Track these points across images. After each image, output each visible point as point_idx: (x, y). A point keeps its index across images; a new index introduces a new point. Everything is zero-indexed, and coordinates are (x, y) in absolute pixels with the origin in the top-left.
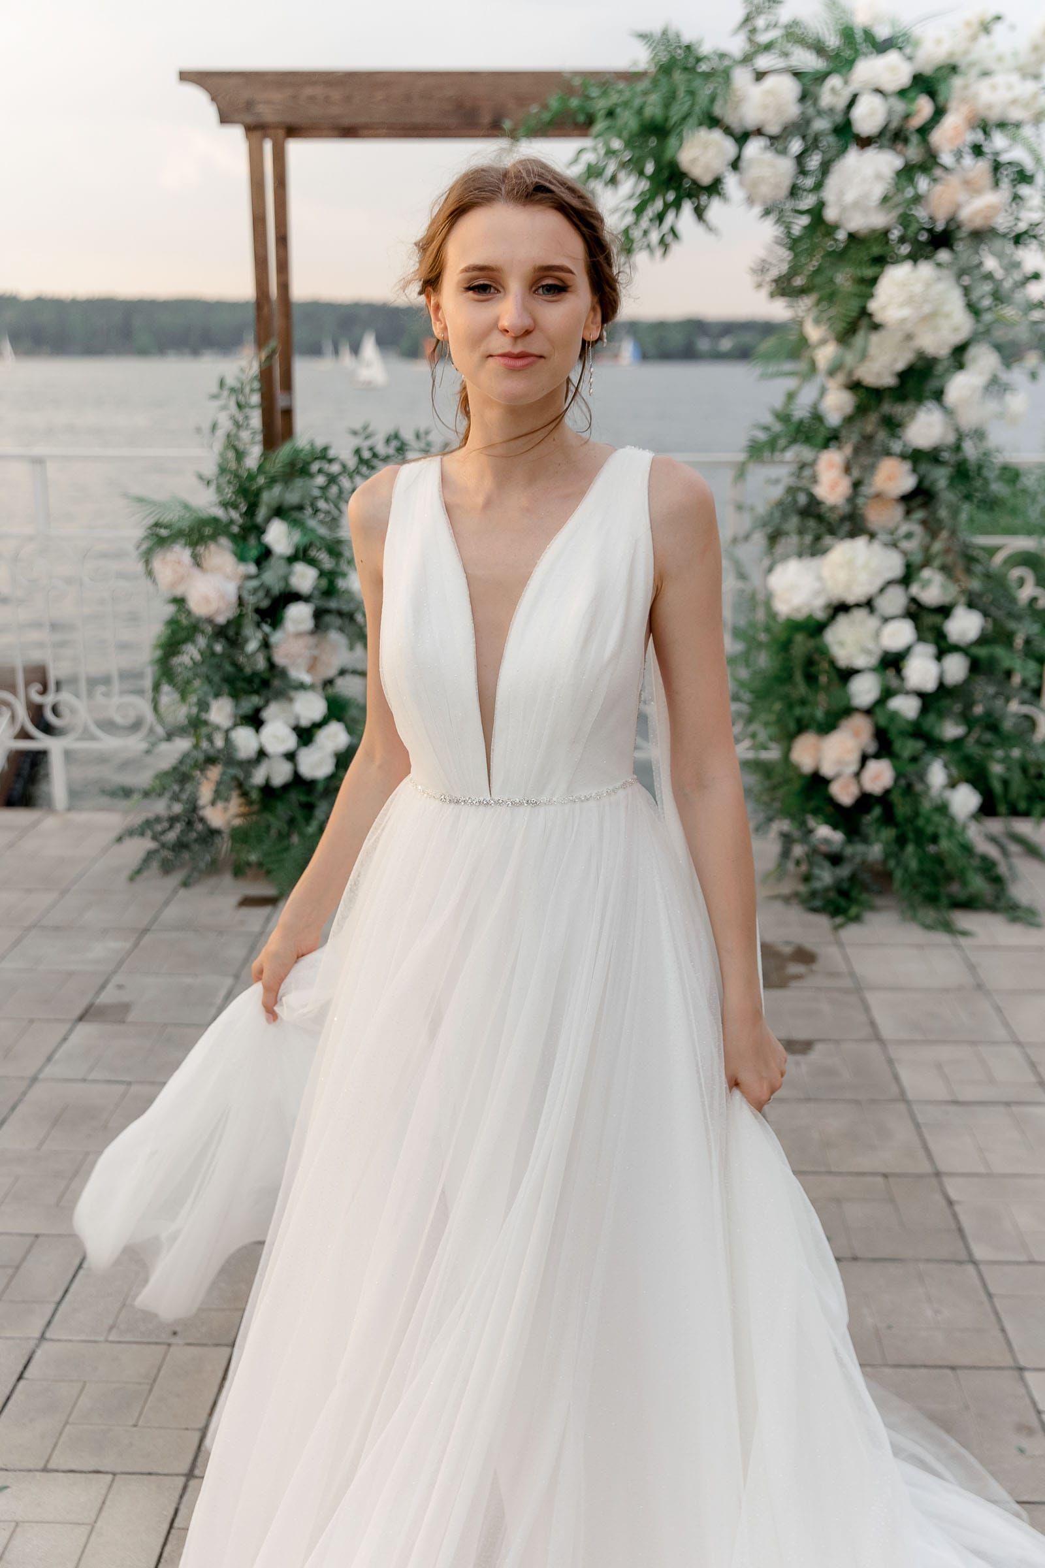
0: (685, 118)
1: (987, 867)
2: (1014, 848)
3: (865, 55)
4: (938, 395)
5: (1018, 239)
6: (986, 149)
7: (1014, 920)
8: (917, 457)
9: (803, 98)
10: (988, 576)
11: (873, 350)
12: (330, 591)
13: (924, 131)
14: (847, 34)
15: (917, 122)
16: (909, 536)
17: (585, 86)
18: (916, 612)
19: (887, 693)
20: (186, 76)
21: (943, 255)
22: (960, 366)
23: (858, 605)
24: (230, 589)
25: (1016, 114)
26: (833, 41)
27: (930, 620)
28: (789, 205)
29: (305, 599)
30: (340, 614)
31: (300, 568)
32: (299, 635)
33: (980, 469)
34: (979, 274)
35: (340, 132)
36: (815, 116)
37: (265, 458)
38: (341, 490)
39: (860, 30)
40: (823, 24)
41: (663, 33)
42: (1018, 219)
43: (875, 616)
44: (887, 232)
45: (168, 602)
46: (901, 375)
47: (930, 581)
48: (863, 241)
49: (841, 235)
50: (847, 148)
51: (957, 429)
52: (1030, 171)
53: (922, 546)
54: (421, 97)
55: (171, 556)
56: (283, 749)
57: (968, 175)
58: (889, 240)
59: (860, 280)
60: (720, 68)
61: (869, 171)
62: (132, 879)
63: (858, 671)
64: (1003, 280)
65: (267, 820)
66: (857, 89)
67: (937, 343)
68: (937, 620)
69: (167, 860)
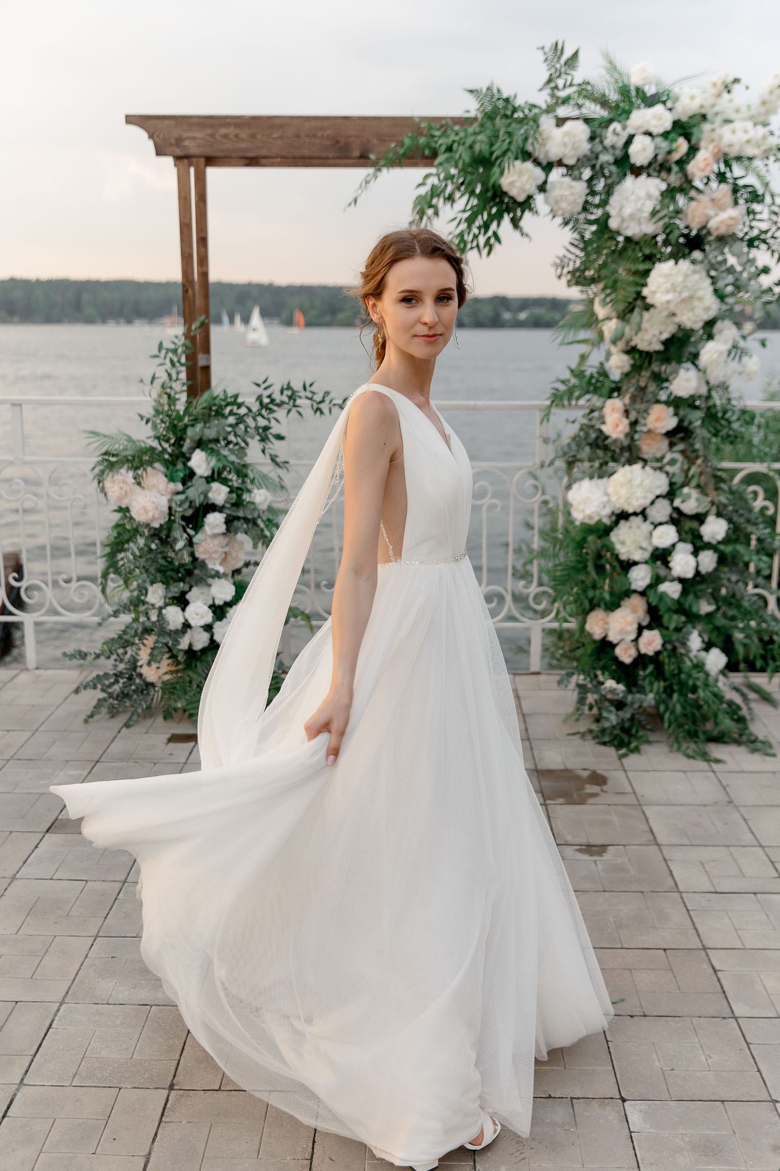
0: (504, 153)
1: (733, 710)
2: (752, 696)
3: (639, 107)
4: (694, 358)
5: (751, 243)
6: (728, 175)
7: (754, 751)
8: (676, 403)
9: (592, 138)
10: (732, 492)
11: (645, 325)
12: (238, 504)
13: (682, 163)
14: (624, 91)
15: (676, 156)
16: (673, 462)
17: (430, 128)
18: (678, 519)
19: (657, 580)
20: (131, 120)
21: (697, 255)
22: (710, 337)
23: (635, 514)
24: (164, 502)
25: (750, 151)
26: (614, 97)
27: (688, 525)
28: (582, 217)
29: (220, 509)
30: (247, 521)
31: (215, 485)
32: (215, 536)
33: (725, 412)
34: (723, 268)
35: (246, 161)
36: (601, 152)
37: (189, 403)
38: (246, 427)
39: (633, 89)
40: (605, 84)
41: (488, 89)
42: (751, 228)
43: (648, 522)
44: (655, 237)
45: (115, 511)
46: (666, 343)
47: (689, 496)
48: (637, 243)
49: (621, 239)
50: (625, 175)
51: (708, 383)
52: (760, 192)
53: (682, 470)
54: (308, 136)
55: (118, 477)
56: (202, 622)
57: (715, 196)
58: (656, 243)
59: (636, 273)
60: (531, 115)
61: (642, 193)
62: (86, 721)
63: (635, 563)
64: (741, 272)
65: (189, 676)
66: (632, 132)
67: (692, 319)
68: (694, 524)
69: (113, 707)
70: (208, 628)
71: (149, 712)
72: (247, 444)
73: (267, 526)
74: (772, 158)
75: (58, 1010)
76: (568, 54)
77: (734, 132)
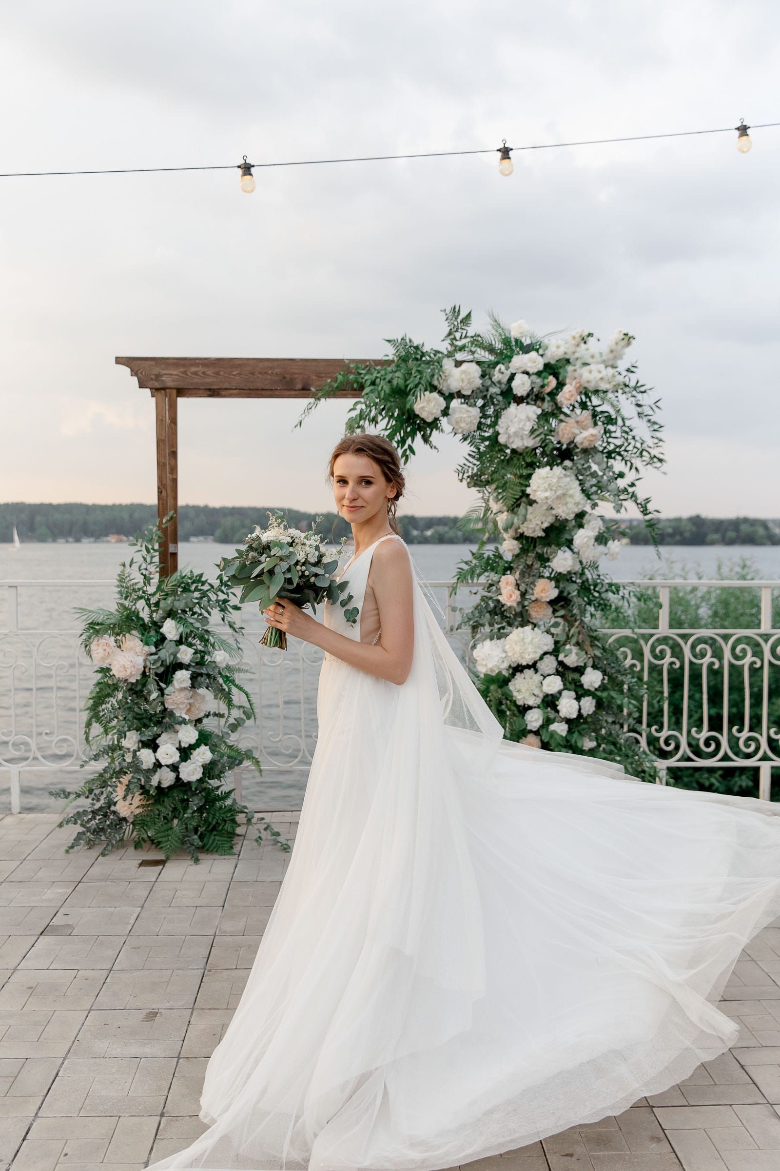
0: (416, 386)
3: (518, 353)
4: (569, 543)
5: (609, 455)
6: (589, 404)
8: (559, 579)
9: (483, 376)
10: (604, 649)
11: (529, 516)
12: (201, 663)
13: (553, 394)
14: (506, 342)
15: (548, 389)
16: (556, 625)
17: (357, 368)
18: (563, 670)
19: (548, 722)
20: (119, 361)
21: (567, 463)
22: (581, 526)
23: (528, 667)
24: (140, 661)
25: (603, 386)
26: (499, 346)
27: (571, 676)
28: (477, 434)
29: (186, 667)
30: (208, 676)
31: (183, 648)
32: (183, 689)
33: (596, 585)
34: (588, 473)
35: (209, 393)
36: (490, 386)
37: (161, 582)
38: (209, 600)
39: (512, 339)
40: (491, 336)
41: (402, 339)
42: (609, 443)
43: (539, 674)
44: (535, 449)
45: (96, 671)
46: (546, 530)
47: (570, 651)
48: (521, 454)
49: (508, 451)
50: (510, 403)
51: (581, 562)
52: (614, 417)
53: (564, 630)
54: (260, 373)
55: (102, 641)
56: (170, 762)
57: (579, 419)
58: (536, 454)
59: (521, 476)
60: (436, 358)
61: (523, 416)
62: (67, 852)
63: (530, 708)
64: (602, 477)
65: (158, 810)
66: (514, 372)
67: (566, 511)
68: (576, 676)
69: (90, 840)
70: (174, 768)
71: (121, 844)
72: (209, 613)
73: (225, 682)
74: (620, 391)
75: (63, 1063)
76: (463, 315)
77: (590, 372)
